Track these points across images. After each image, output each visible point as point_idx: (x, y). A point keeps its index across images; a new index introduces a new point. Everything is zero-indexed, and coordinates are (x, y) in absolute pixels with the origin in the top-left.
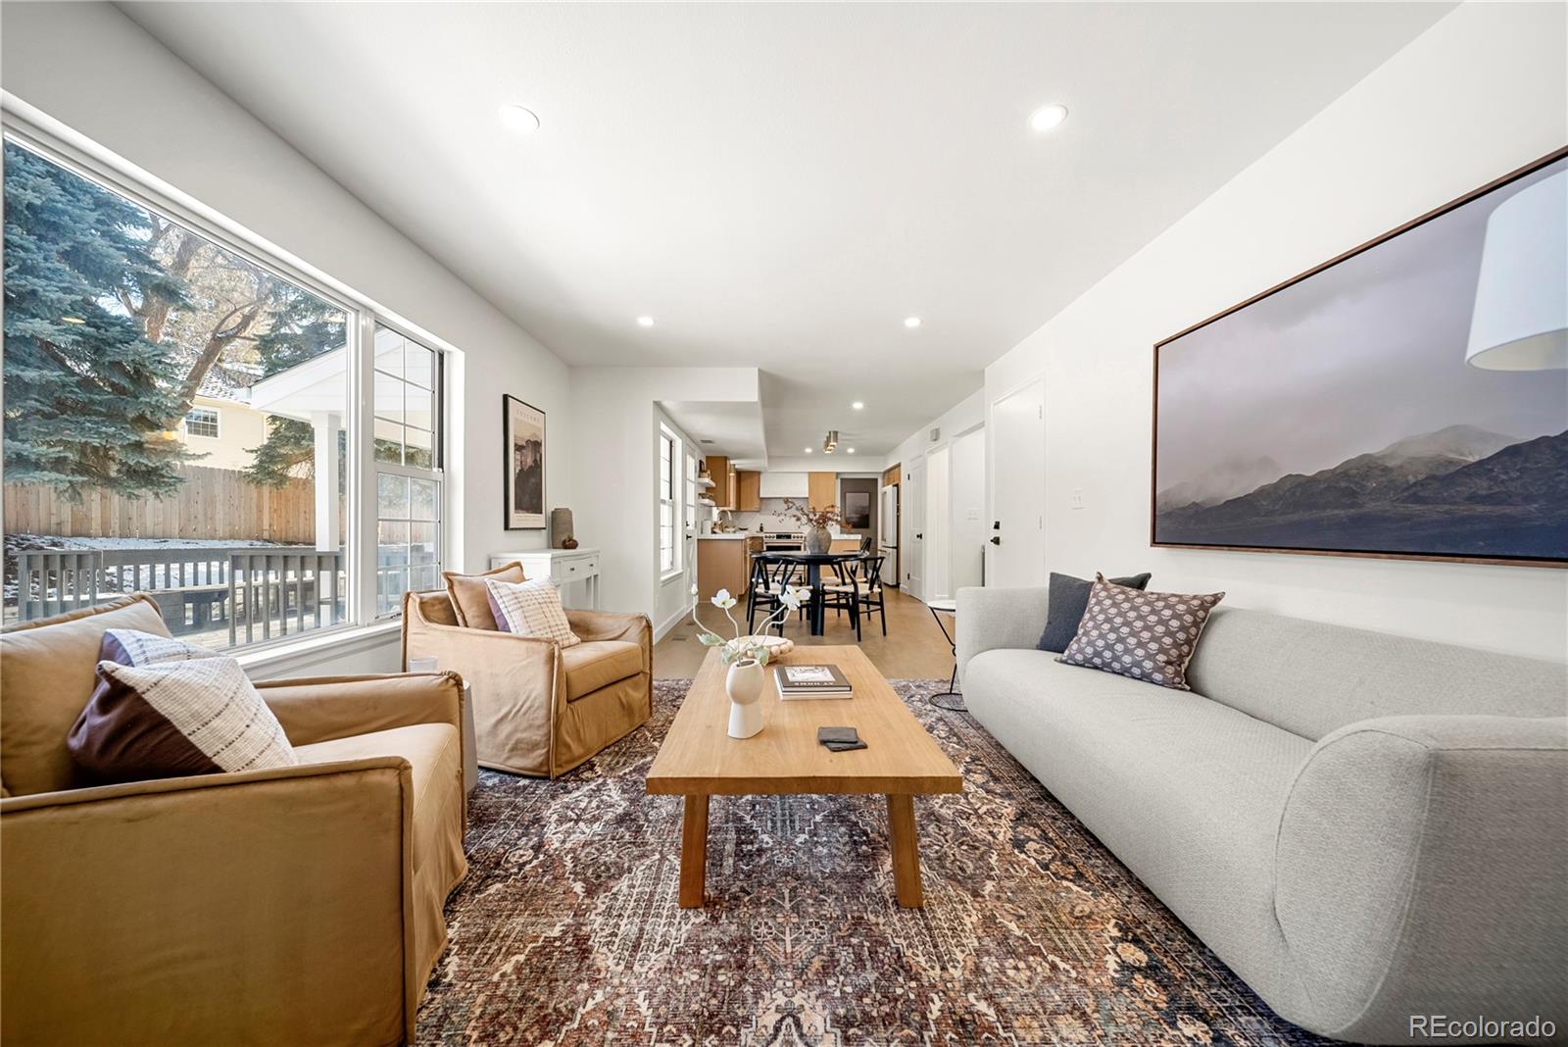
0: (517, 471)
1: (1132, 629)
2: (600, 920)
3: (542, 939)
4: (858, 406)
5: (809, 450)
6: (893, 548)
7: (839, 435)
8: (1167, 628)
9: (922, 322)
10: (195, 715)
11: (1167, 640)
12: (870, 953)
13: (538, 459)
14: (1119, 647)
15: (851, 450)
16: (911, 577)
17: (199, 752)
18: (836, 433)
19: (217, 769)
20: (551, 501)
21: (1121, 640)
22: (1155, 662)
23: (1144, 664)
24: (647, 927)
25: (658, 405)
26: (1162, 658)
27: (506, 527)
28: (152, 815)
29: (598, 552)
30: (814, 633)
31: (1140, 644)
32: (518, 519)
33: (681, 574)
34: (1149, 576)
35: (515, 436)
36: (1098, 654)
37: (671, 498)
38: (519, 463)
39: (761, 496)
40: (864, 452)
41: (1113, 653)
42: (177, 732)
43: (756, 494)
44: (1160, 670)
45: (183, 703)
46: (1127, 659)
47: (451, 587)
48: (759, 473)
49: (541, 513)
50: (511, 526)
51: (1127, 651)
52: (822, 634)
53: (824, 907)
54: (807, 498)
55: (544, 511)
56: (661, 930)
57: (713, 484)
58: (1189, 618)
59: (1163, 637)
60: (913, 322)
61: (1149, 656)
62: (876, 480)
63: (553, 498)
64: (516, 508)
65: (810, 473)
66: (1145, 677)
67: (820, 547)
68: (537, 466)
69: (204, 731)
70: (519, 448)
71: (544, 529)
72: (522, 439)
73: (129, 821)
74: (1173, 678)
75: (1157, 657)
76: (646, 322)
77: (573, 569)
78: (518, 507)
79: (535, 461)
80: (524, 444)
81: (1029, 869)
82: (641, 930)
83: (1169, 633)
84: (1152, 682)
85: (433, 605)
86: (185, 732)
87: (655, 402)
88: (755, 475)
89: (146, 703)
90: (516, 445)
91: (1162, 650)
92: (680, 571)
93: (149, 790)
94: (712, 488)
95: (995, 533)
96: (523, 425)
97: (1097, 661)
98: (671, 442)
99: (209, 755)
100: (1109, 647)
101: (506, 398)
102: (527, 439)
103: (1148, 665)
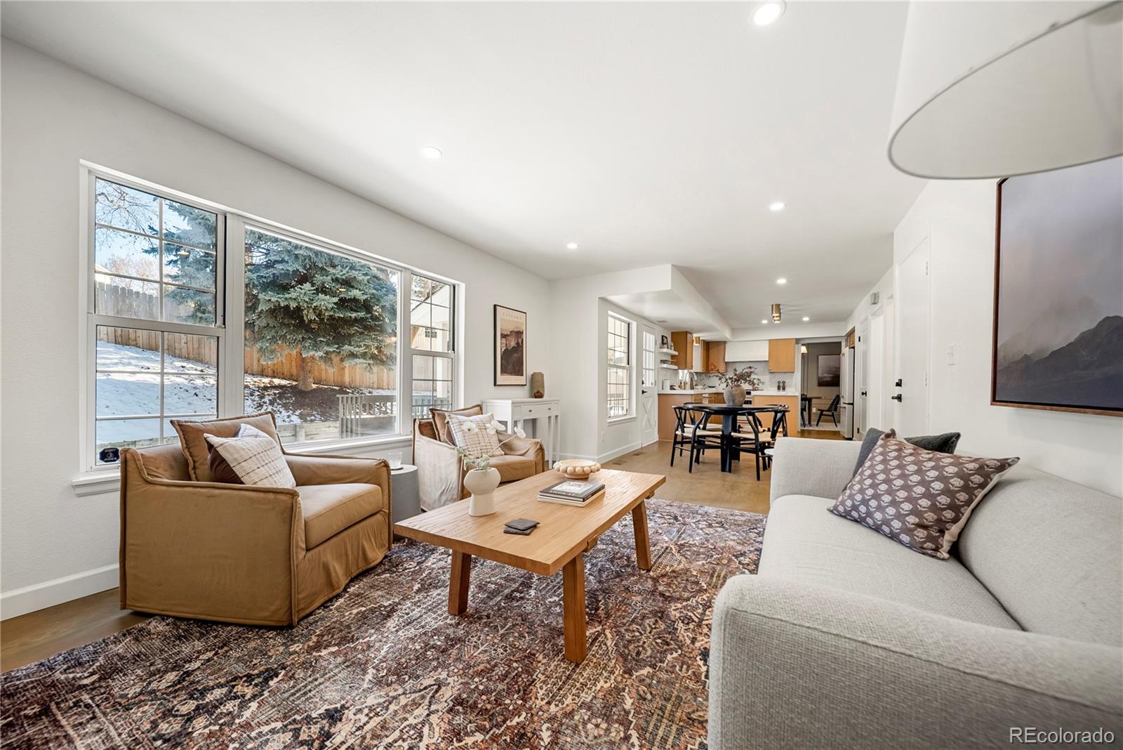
0: (503, 350)
1: (890, 487)
2: (409, 605)
3: (379, 604)
4: (782, 281)
5: (765, 322)
6: (849, 404)
7: (781, 307)
8: (927, 489)
9: (786, 205)
10: (235, 459)
11: (925, 503)
12: (516, 674)
13: (520, 342)
14: (873, 503)
15: (806, 319)
16: (860, 431)
17: (236, 475)
18: (778, 306)
19: (242, 483)
20: (530, 367)
21: (876, 496)
22: (903, 522)
23: (892, 523)
24: (424, 616)
25: (603, 300)
26: (912, 519)
27: (495, 385)
28: (214, 496)
29: (559, 400)
30: (723, 470)
31: (894, 503)
32: (502, 379)
33: (635, 418)
34: (958, 436)
35: (501, 329)
36: (855, 508)
37: (628, 364)
38: (504, 345)
39: (726, 361)
40: (819, 319)
41: (868, 508)
42: (229, 465)
43: (722, 361)
44: (909, 532)
45: (231, 454)
46: (878, 516)
47: (434, 417)
48: (725, 343)
49: (522, 375)
50: (498, 383)
51: (880, 508)
52: (730, 471)
53: (520, 641)
54: (767, 361)
55: (524, 374)
56: (429, 619)
57: (676, 353)
58: (957, 482)
59: (920, 498)
60: (777, 207)
61: (899, 516)
62: (840, 343)
63: (531, 365)
64: (501, 373)
65: (770, 340)
66: (893, 537)
67: (733, 401)
68: (519, 347)
69: (238, 466)
70: (503, 336)
71: (525, 385)
72: (506, 330)
73: (208, 497)
74: (924, 542)
75: (907, 518)
76: (572, 246)
77: (530, 411)
78: (504, 371)
79: (518, 343)
80: (509, 333)
81: (694, 673)
82: (421, 616)
83: (927, 495)
84: (901, 542)
85: (426, 426)
86: (232, 466)
87: (600, 298)
88: (721, 344)
89: (217, 452)
90: (502, 334)
91: (914, 512)
92: (634, 415)
93: (216, 486)
94: (675, 356)
95: (897, 391)
96: (507, 322)
97: (855, 514)
98: (629, 324)
99: (240, 476)
100: (865, 502)
101: (495, 306)
102: (511, 330)
103: (896, 524)
